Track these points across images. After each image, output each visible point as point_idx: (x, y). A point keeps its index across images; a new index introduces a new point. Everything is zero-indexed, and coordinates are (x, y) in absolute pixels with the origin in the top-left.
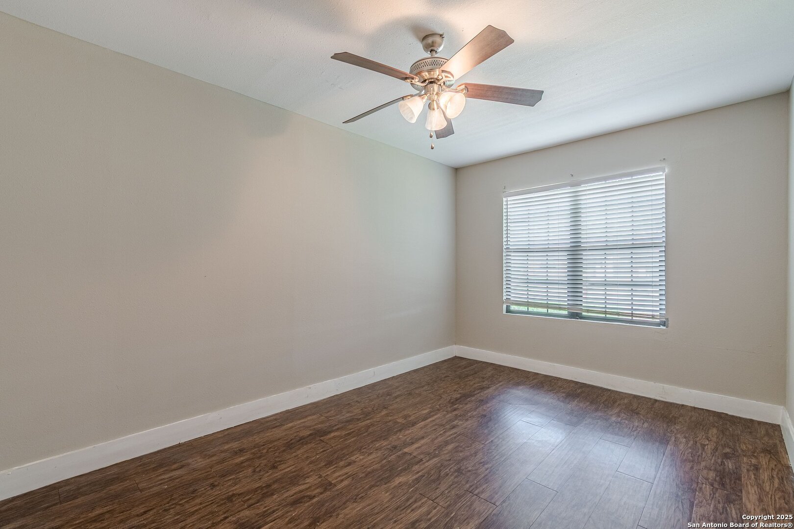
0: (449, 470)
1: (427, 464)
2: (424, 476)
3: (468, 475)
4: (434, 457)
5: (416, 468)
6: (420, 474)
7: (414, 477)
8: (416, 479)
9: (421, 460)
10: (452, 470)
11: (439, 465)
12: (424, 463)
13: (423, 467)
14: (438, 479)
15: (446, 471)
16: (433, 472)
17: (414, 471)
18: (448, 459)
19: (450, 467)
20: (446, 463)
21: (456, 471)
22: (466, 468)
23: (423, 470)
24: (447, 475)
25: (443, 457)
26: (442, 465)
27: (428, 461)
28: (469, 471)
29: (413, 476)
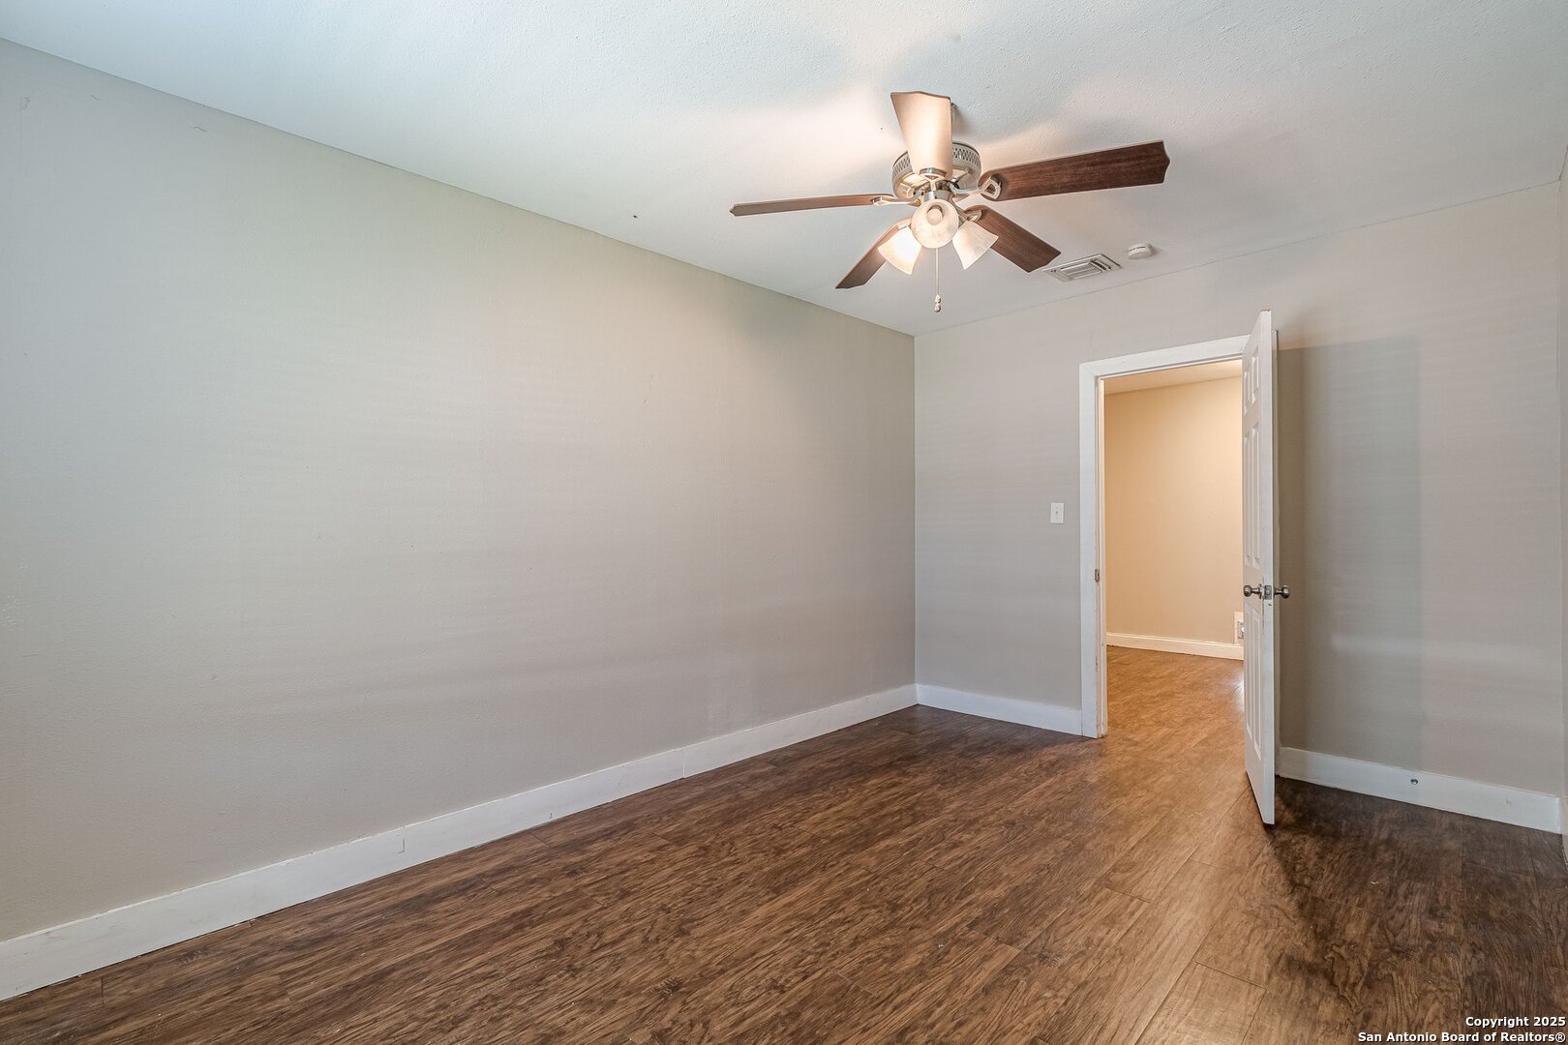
0: (912, 909)
1: (956, 919)
2: (957, 899)
3: (878, 901)
4: (946, 933)
5: (977, 913)
6: (966, 902)
7: (973, 896)
8: (969, 894)
9: (971, 926)
10: (907, 909)
11: (933, 918)
12: (963, 921)
13: (964, 914)
14: (932, 894)
15: (918, 907)
16: (943, 905)
17: (978, 906)
18: (916, 931)
19: (910, 914)
20: (920, 921)
21: (900, 907)
22: (880, 911)
23: (962, 909)
24: (915, 900)
25: (926, 935)
26: (927, 917)
27: (957, 925)
28: (875, 907)
29: (977, 899)
